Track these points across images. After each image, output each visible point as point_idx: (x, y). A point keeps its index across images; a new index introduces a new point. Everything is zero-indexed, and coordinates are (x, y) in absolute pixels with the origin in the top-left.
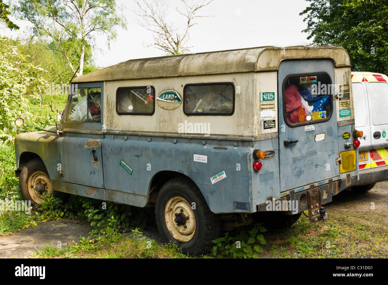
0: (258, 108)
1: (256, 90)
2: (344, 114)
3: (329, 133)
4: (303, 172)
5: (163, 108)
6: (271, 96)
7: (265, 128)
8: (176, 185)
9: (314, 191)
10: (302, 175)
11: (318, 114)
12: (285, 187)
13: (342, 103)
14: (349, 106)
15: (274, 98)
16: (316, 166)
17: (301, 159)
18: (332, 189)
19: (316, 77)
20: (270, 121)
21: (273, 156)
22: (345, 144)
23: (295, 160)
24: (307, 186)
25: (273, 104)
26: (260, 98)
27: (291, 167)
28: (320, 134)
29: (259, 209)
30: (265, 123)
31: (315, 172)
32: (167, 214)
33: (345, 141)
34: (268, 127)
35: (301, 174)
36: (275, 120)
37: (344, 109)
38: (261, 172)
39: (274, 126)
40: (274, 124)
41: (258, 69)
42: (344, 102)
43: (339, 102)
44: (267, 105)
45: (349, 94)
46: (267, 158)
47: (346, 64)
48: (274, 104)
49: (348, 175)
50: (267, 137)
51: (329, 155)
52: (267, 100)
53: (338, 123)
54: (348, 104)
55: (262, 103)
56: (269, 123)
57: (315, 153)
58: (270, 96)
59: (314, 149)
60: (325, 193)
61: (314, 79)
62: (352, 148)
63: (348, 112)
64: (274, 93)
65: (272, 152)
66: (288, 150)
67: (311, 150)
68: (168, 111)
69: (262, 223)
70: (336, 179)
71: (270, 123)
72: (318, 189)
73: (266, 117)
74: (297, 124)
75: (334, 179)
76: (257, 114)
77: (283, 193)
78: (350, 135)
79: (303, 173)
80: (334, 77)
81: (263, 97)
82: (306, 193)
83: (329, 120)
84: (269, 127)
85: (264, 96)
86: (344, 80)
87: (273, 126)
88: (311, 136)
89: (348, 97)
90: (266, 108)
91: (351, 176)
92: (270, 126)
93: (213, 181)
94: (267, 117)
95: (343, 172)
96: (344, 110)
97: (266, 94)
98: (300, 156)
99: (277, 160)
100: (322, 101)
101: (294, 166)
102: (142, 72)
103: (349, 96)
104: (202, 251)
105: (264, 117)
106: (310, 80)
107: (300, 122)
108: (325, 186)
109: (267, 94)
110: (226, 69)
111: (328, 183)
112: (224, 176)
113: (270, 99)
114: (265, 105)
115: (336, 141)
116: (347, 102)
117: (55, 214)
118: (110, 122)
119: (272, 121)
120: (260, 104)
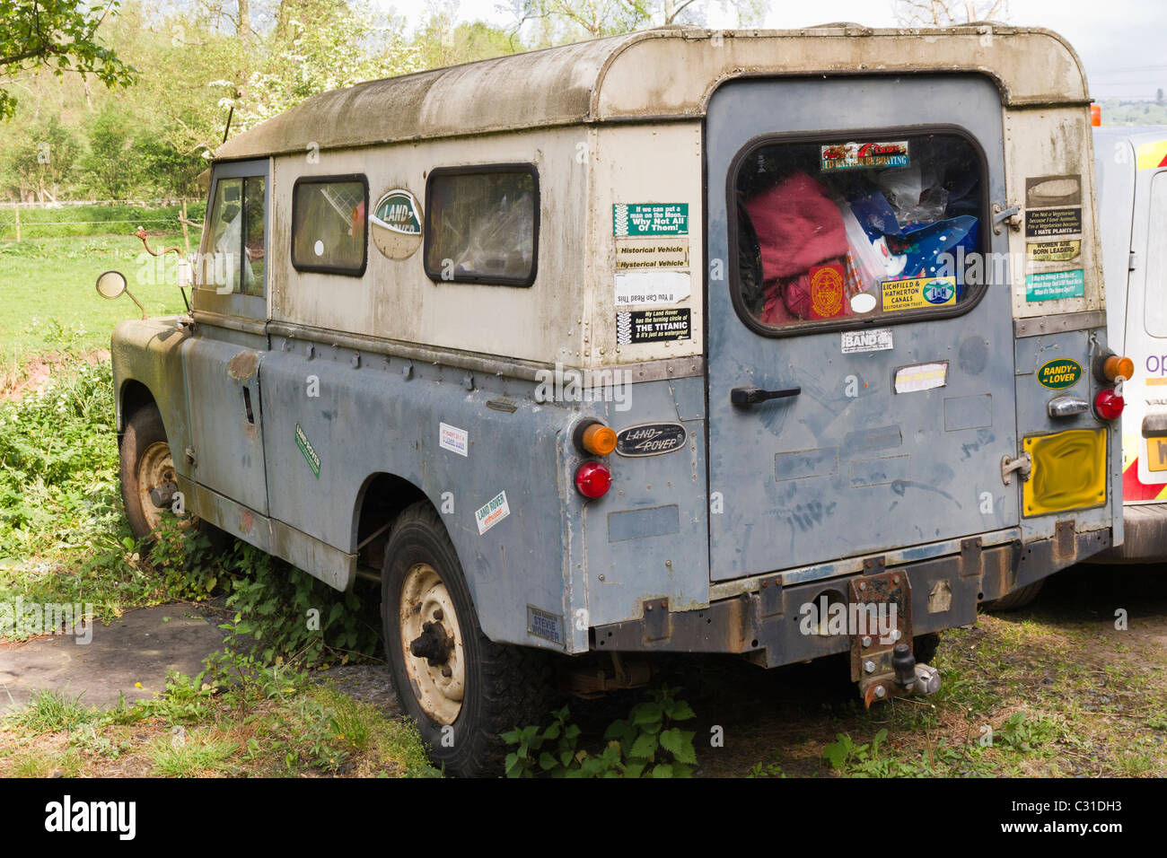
0: (602, 261)
1: (591, 195)
2: (1052, 291)
3: (969, 360)
4: (829, 508)
5: (384, 254)
6: (671, 219)
7: (634, 340)
8: (419, 526)
9: (882, 584)
10: (824, 518)
11: (914, 287)
12: (734, 562)
13: (1039, 245)
14: (1077, 260)
15: (684, 227)
16: (899, 488)
17: (819, 460)
18: (981, 577)
19: (904, 145)
20: (662, 314)
21: (675, 445)
22: (1050, 404)
23: (786, 464)
24: (848, 561)
25: (681, 250)
26: (614, 223)
27: (767, 486)
28: (921, 364)
29: (602, 643)
30: (638, 321)
31: (891, 509)
32: (409, 620)
33: (1052, 392)
34: (654, 335)
35: (818, 517)
36: (689, 310)
37: (1050, 270)
38: (614, 502)
39: (685, 332)
40: (682, 325)
41: (604, 115)
42: (1048, 244)
43: (1028, 244)
44: (651, 251)
45: (1078, 213)
46: (646, 452)
47: (1066, 95)
48: (685, 250)
49: (1065, 524)
50: (645, 372)
51: (965, 448)
52: (650, 232)
53: (1014, 323)
54: (1072, 249)
55: (621, 245)
56: (660, 319)
57: (894, 436)
58: (664, 218)
59: (887, 421)
60: (940, 590)
61: (896, 152)
62: (1089, 420)
63: (1071, 282)
64: (684, 209)
65: (671, 433)
66: (754, 425)
67: (870, 426)
68: (393, 262)
69: (679, 689)
70: (1002, 537)
71: (666, 319)
72: (900, 575)
73: (642, 299)
74: (801, 324)
75: (987, 540)
76: (597, 284)
77: (725, 585)
78: (1078, 373)
79: (829, 513)
80: (1003, 144)
81: (630, 220)
82: (841, 590)
83: (971, 309)
84: (661, 334)
85: (632, 216)
86: (1054, 158)
87: (678, 333)
88: (873, 373)
89: (1076, 224)
90: (646, 264)
91: (1077, 529)
92: (664, 331)
93: (483, 526)
94: (650, 297)
95: (1035, 512)
96: (1053, 273)
97: (645, 210)
98: (816, 447)
99: (694, 460)
100: (943, 238)
101: (782, 486)
102: (346, 124)
103: (1079, 220)
104: (481, 767)
105: (634, 298)
106: (874, 154)
107: (819, 317)
108: (943, 563)
109: (649, 210)
110: (523, 115)
111: (959, 554)
112: (505, 509)
113: (665, 228)
114: (638, 251)
115: (1003, 394)
116: (1067, 243)
117: (190, 584)
118: (281, 296)
119: (675, 313)
120: (611, 247)
